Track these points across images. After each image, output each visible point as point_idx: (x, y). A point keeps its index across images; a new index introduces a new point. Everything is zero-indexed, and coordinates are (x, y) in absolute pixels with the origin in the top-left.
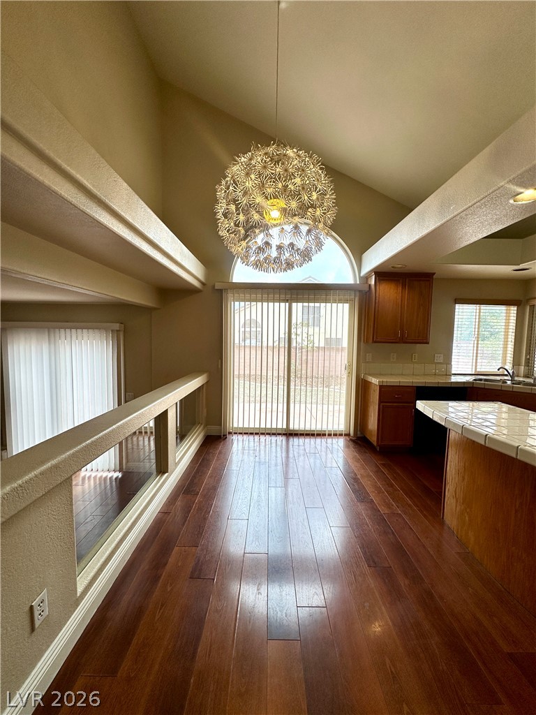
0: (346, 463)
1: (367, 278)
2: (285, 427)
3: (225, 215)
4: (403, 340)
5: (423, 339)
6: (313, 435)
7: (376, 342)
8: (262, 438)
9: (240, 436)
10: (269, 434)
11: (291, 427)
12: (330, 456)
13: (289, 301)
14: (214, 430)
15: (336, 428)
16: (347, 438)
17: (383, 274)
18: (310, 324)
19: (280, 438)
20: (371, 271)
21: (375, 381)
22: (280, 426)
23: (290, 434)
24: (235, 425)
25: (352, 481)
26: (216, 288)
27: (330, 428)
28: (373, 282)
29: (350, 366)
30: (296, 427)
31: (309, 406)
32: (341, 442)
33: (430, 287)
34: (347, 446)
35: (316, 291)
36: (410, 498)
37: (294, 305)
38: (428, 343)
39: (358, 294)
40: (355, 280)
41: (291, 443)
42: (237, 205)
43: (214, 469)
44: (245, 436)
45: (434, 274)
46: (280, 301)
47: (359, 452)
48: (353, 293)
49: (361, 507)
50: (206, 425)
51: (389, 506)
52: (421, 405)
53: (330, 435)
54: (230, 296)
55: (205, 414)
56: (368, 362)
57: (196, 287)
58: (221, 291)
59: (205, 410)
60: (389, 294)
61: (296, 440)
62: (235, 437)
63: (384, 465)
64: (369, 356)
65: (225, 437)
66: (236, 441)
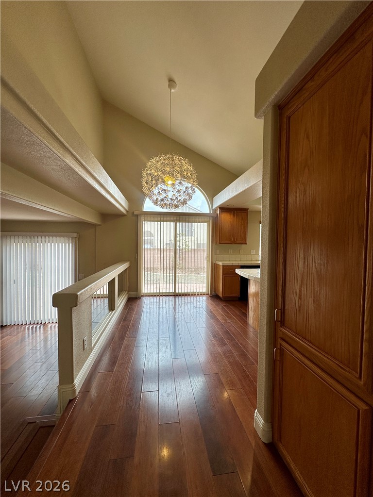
0: (207, 307)
1: (215, 210)
2: (173, 291)
3: (147, 183)
4: (234, 242)
5: (244, 242)
6: (189, 295)
7: (221, 243)
8: (161, 298)
9: (148, 298)
10: (165, 296)
11: (177, 291)
12: (198, 303)
13: (176, 222)
14: (133, 294)
15: (201, 291)
16: (208, 296)
17: (224, 209)
18: (187, 234)
19: (171, 298)
20: (217, 207)
21: (220, 263)
22: (171, 291)
23: (176, 295)
24: (145, 292)
25: (209, 312)
26: (135, 214)
27: (198, 291)
28: (219, 213)
29: (208, 256)
30: (180, 291)
31: (186, 285)
32: (205, 298)
33: (247, 215)
34: (207, 299)
35: (190, 217)
36: (235, 316)
37: (178, 223)
38: (246, 244)
39: (211, 218)
40: (210, 211)
41: (177, 300)
42: (152, 177)
43: (136, 311)
44: (151, 297)
45: (248, 209)
46: (170, 221)
47: (214, 301)
48: (209, 218)
49: (212, 321)
50: (128, 292)
51: (225, 320)
52: (238, 271)
53: (198, 295)
55: (128, 286)
56: (218, 254)
57: (124, 213)
58: (137, 216)
59: (128, 283)
60: (226, 218)
61: (180, 298)
62: (145, 298)
63: (225, 306)
64: (218, 252)
65: (140, 298)
66: (146, 300)
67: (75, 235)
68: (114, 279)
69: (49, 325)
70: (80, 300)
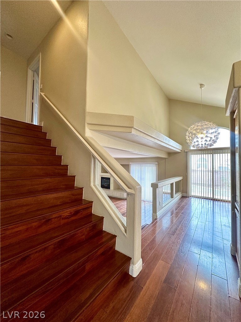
2: (212, 197)
9: (194, 198)
11: (215, 198)
13: (208, 154)
14: (185, 195)
22: (210, 197)
23: (214, 200)
24: (192, 194)
41: (215, 203)
50: (182, 193)
54: (190, 153)
55: (182, 189)
57: (179, 152)
58: (187, 152)
65: (188, 197)
66: (192, 199)
67: (157, 163)
68: (173, 183)
69: (146, 202)
70: (159, 186)
